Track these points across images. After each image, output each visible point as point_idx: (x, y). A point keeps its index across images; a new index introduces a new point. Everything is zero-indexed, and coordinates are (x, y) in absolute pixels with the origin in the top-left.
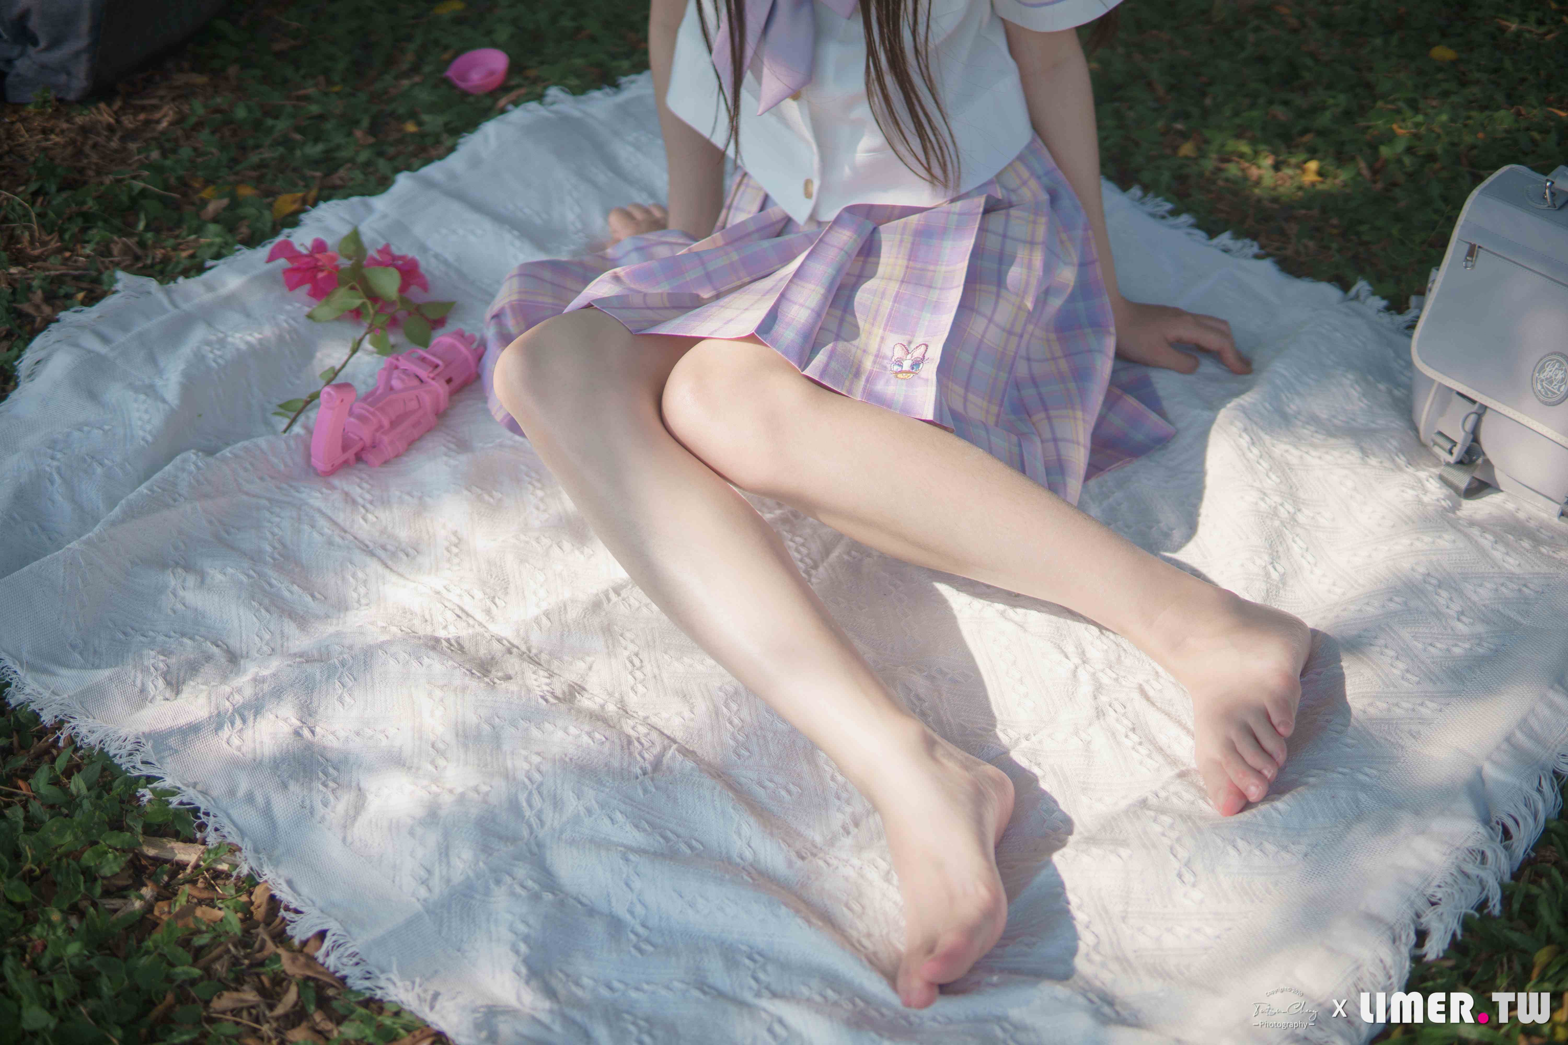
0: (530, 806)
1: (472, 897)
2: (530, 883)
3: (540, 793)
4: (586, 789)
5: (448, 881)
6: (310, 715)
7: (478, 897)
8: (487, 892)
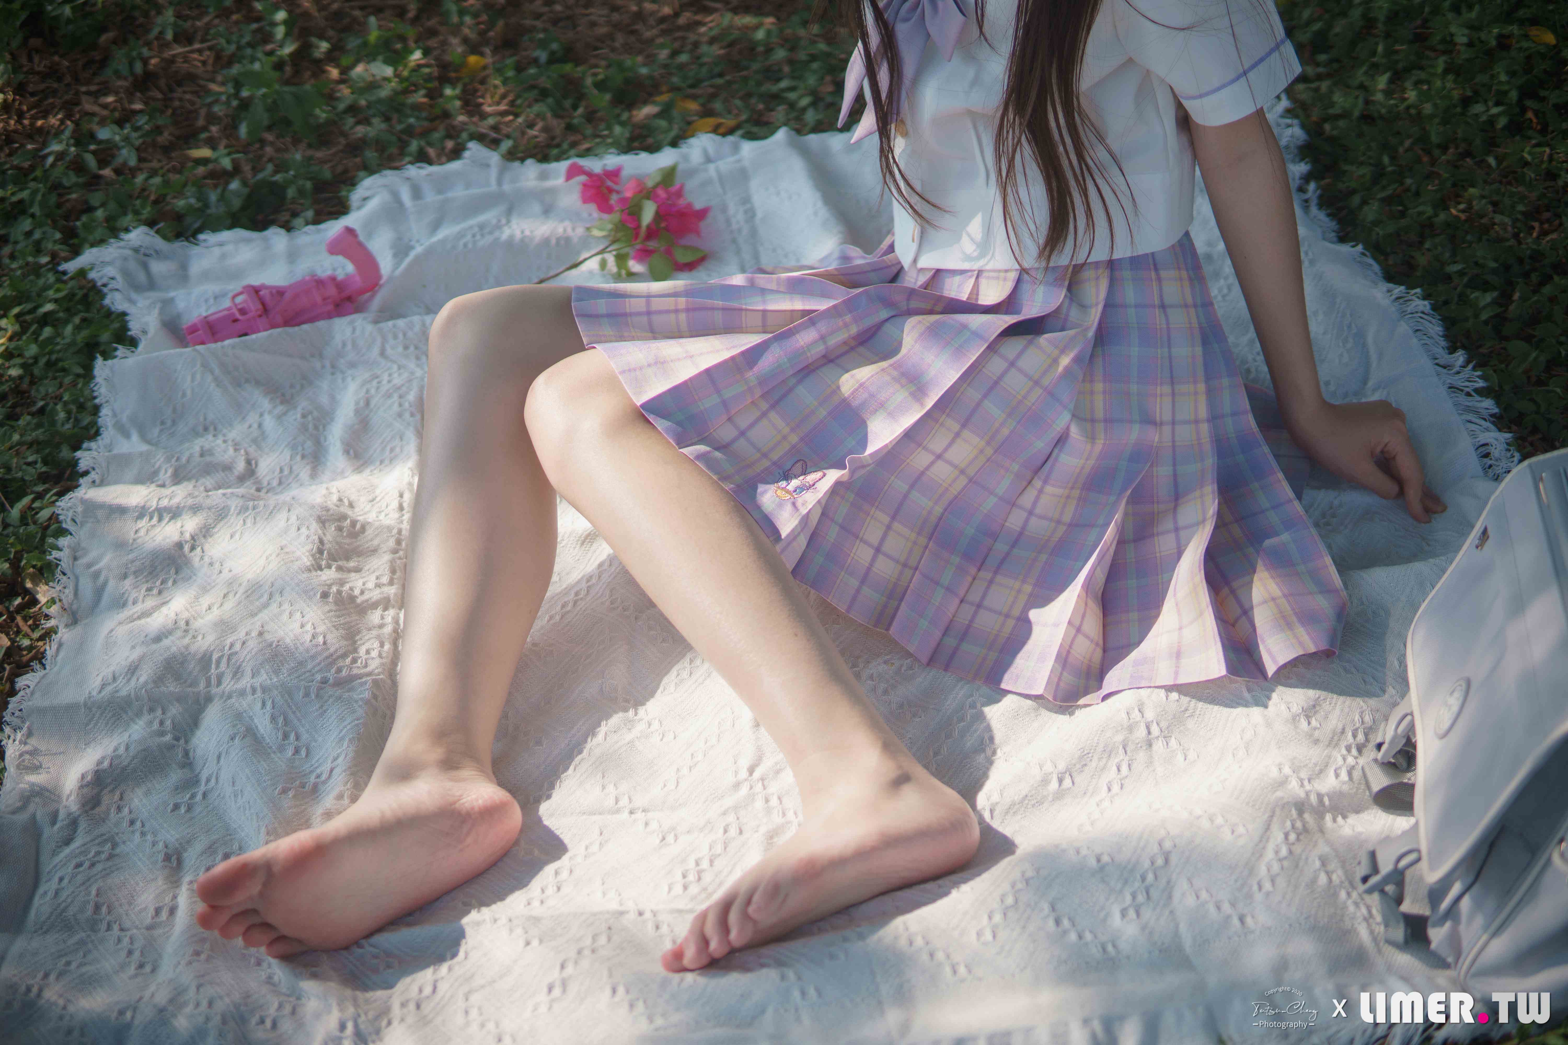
0: (217, 667)
1: (126, 712)
2: (168, 723)
3: (229, 659)
4: (263, 671)
5: (117, 691)
6: (204, 536)
7: (130, 713)
8: (139, 714)
